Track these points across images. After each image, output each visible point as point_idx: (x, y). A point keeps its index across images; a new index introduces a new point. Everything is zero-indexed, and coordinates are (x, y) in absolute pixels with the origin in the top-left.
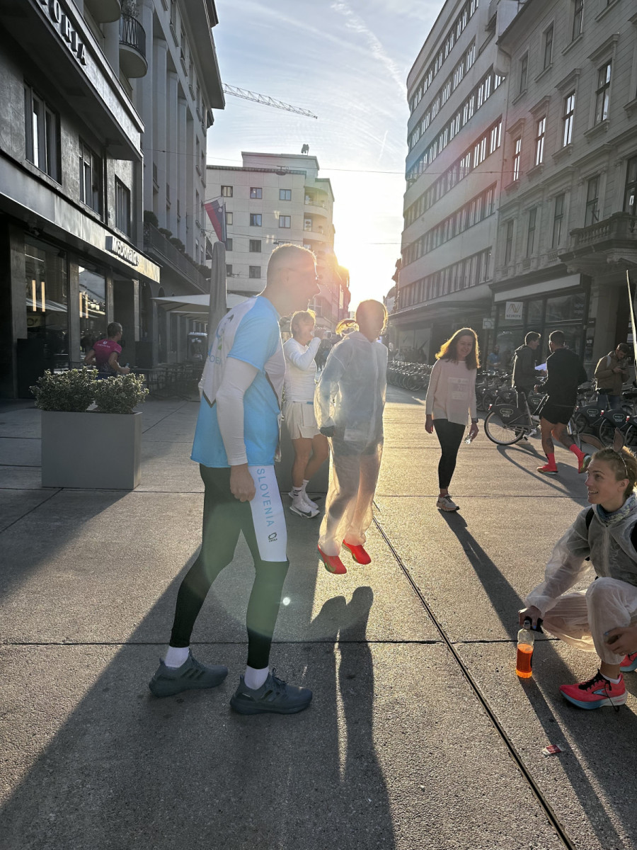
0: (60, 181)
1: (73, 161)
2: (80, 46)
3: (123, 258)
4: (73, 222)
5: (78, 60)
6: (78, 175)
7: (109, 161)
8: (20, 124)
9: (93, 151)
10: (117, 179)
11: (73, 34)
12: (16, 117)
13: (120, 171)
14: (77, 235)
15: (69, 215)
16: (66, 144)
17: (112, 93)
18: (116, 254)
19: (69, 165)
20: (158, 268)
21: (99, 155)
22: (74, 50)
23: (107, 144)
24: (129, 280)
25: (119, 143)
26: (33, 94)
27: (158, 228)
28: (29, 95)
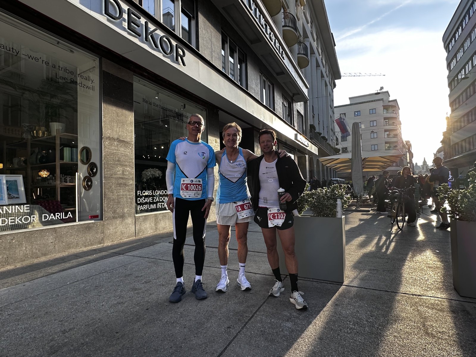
0: (274, 109)
1: (279, 104)
2: (282, 52)
3: (302, 143)
5: (282, 58)
6: (282, 110)
7: (294, 104)
8: (258, 89)
9: (287, 99)
10: (298, 111)
11: (279, 47)
12: (257, 86)
13: (299, 108)
16: (277, 97)
18: (299, 141)
20: (317, 148)
21: (290, 101)
22: (280, 53)
23: (293, 96)
24: (304, 155)
25: (299, 94)
26: (263, 78)
27: (316, 131)
28: (261, 77)
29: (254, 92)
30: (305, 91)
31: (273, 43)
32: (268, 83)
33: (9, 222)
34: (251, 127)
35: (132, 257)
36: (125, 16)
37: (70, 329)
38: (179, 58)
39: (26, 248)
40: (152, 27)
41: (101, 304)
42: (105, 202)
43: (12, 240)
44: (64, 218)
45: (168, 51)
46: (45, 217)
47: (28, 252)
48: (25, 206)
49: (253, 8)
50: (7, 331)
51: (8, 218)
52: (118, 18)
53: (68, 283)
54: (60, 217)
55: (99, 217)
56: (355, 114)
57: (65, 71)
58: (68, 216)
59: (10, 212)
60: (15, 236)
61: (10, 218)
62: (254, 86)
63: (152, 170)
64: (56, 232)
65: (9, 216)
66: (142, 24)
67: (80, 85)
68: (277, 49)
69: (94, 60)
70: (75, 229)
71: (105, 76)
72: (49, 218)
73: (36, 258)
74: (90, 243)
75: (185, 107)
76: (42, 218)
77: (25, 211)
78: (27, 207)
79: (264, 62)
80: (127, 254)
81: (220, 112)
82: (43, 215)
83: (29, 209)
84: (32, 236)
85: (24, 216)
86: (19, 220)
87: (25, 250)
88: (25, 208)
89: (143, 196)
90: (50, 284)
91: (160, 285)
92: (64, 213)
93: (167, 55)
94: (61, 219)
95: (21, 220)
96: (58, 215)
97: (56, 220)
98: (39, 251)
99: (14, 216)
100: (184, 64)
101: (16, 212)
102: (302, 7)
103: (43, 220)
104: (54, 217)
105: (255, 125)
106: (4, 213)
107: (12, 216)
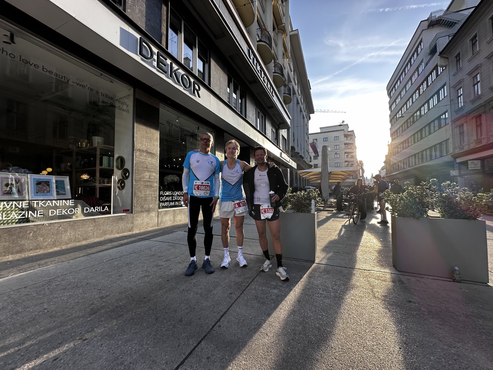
0: (266, 134)
1: (269, 129)
2: (272, 91)
3: (285, 160)
5: (272, 96)
6: (271, 134)
7: (280, 130)
9: (275, 127)
10: (283, 136)
11: (270, 88)
12: (253, 116)
13: (284, 133)
16: (267, 125)
18: (283, 158)
20: (296, 164)
21: (277, 128)
22: (270, 92)
23: (280, 125)
24: (286, 169)
25: (283, 123)
26: (258, 109)
27: (295, 151)
28: (257, 110)
29: (251, 120)
30: (288, 121)
31: (265, 85)
32: (261, 114)
33: (57, 213)
34: (248, 146)
35: (155, 242)
36: (155, 57)
37: (107, 296)
38: (196, 91)
39: (70, 233)
40: (175, 67)
41: (132, 277)
42: (135, 200)
43: (59, 227)
44: (101, 211)
45: (187, 86)
46: (87, 210)
47: (72, 237)
48: (70, 200)
49: (252, 58)
50: (55, 298)
51: (56, 210)
52: (150, 58)
53: (105, 261)
54: (99, 210)
55: (130, 210)
56: (324, 140)
57: (106, 96)
58: (105, 209)
59: (58, 205)
60: (62, 225)
61: (58, 210)
62: (251, 116)
63: (172, 176)
64: (95, 222)
65: (57, 208)
66: (168, 64)
67: (118, 108)
68: (269, 89)
69: (129, 90)
70: (110, 220)
71: (137, 103)
72: (90, 211)
73: (78, 242)
74: (122, 231)
75: (198, 129)
76: (84, 211)
77: (70, 205)
78: (72, 201)
79: (259, 98)
80: (151, 240)
81: (225, 134)
82: (85, 208)
83: (74, 203)
84: (76, 224)
85: (70, 208)
86: (65, 211)
87: (70, 235)
88: (71, 202)
89: (165, 195)
90: (90, 261)
91: (178, 263)
92: (101, 207)
93: (187, 88)
94: (99, 212)
95: (67, 211)
96: (97, 208)
97: (95, 212)
98: (81, 236)
99: (61, 209)
100: (199, 96)
101: (63, 205)
102: (288, 59)
103: (85, 212)
104: (93, 210)
105: (250, 145)
106: (53, 205)
107: (59, 209)
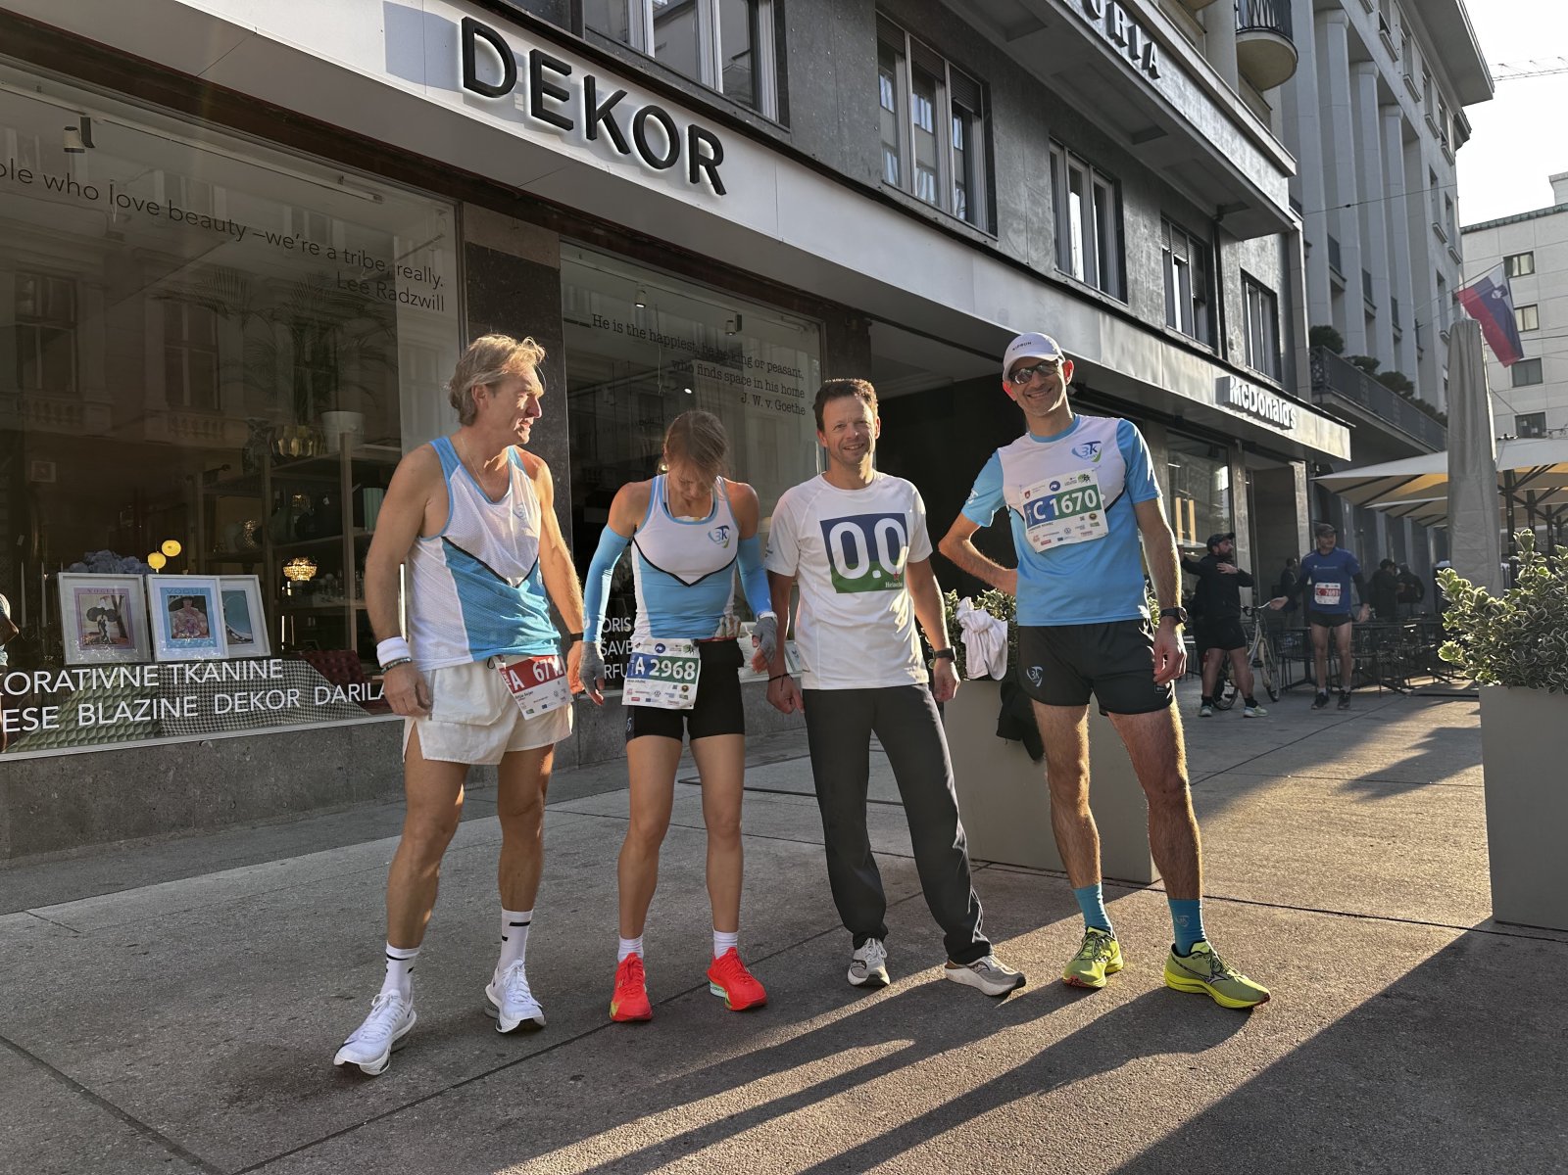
0: (1124, 298)
1: (1149, 258)
3: (1256, 415)
4: (1140, 359)
5: (1145, 74)
6: (1162, 282)
7: (1225, 251)
8: (1044, 213)
9: (1191, 234)
10: (1246, 276)
11: (1131, 32)
12: (1035, 202)
13: (1253, 261)
14: (1150, 382)
15: (1131, 347)
16: (1135, 232)
17: (1219, 115)
18: (1241, 409)
19: (1141, 266)
20: (1346, 432)
21: (1204, 237)
22: (1135, 57)
23: (1220, 216)
26: (1068, 159)
27: (1343, 356)
28: (1059, 161)
29: (1023, 227)
30: (1275, 189)
32: (1089, 179)
33: (236, 706)
36: (525, 76)
38: (702, 168)
39: (277, 778)
40: (605, 90)
45: (663, 155)
46: (322, 695)
47: (281, 791)
48: (272, 661)
51: (232, 696)
52: (504, 89)
57: (362, 264)
59: (237, 678)
60: (250, 746)
61: (237, 694)
65: (235, 688)
66: (577, 87)
67: (404, 298)
68: (1121, 43)
69: (441, 213)
71: (475, 261)
73: (302, 810)
75: (739, 327)
76: (313, 698)
77: (272, 676)
78: (275, 664)
82: (317, 688)
83: (281, 671)
84: (292, 746)
85: (270, 690)
86: (258, 700)
87: (275, 784)
88: (272, 669)
92: (369, 684)
93: (660, 167)
94: (360, 703)
95: (262, 700)
96: (354, 689)
97: (348, 704)
98: (308, 791)
99: (246, 690)
100: (720, 189)
101: (252, 678)
103: (317, 703)
104: (343, 697)
106: (224, 679)
107: (240, 691)
